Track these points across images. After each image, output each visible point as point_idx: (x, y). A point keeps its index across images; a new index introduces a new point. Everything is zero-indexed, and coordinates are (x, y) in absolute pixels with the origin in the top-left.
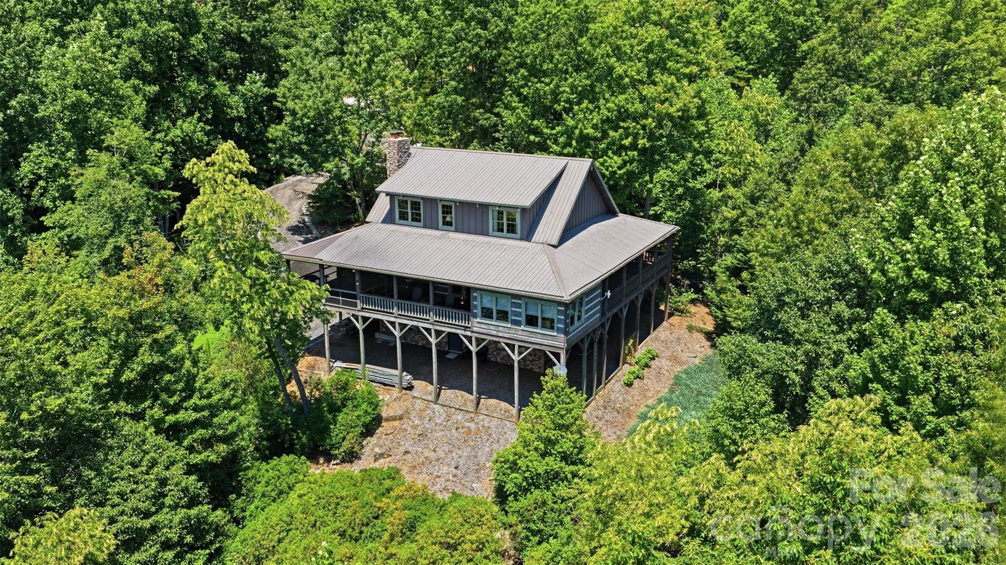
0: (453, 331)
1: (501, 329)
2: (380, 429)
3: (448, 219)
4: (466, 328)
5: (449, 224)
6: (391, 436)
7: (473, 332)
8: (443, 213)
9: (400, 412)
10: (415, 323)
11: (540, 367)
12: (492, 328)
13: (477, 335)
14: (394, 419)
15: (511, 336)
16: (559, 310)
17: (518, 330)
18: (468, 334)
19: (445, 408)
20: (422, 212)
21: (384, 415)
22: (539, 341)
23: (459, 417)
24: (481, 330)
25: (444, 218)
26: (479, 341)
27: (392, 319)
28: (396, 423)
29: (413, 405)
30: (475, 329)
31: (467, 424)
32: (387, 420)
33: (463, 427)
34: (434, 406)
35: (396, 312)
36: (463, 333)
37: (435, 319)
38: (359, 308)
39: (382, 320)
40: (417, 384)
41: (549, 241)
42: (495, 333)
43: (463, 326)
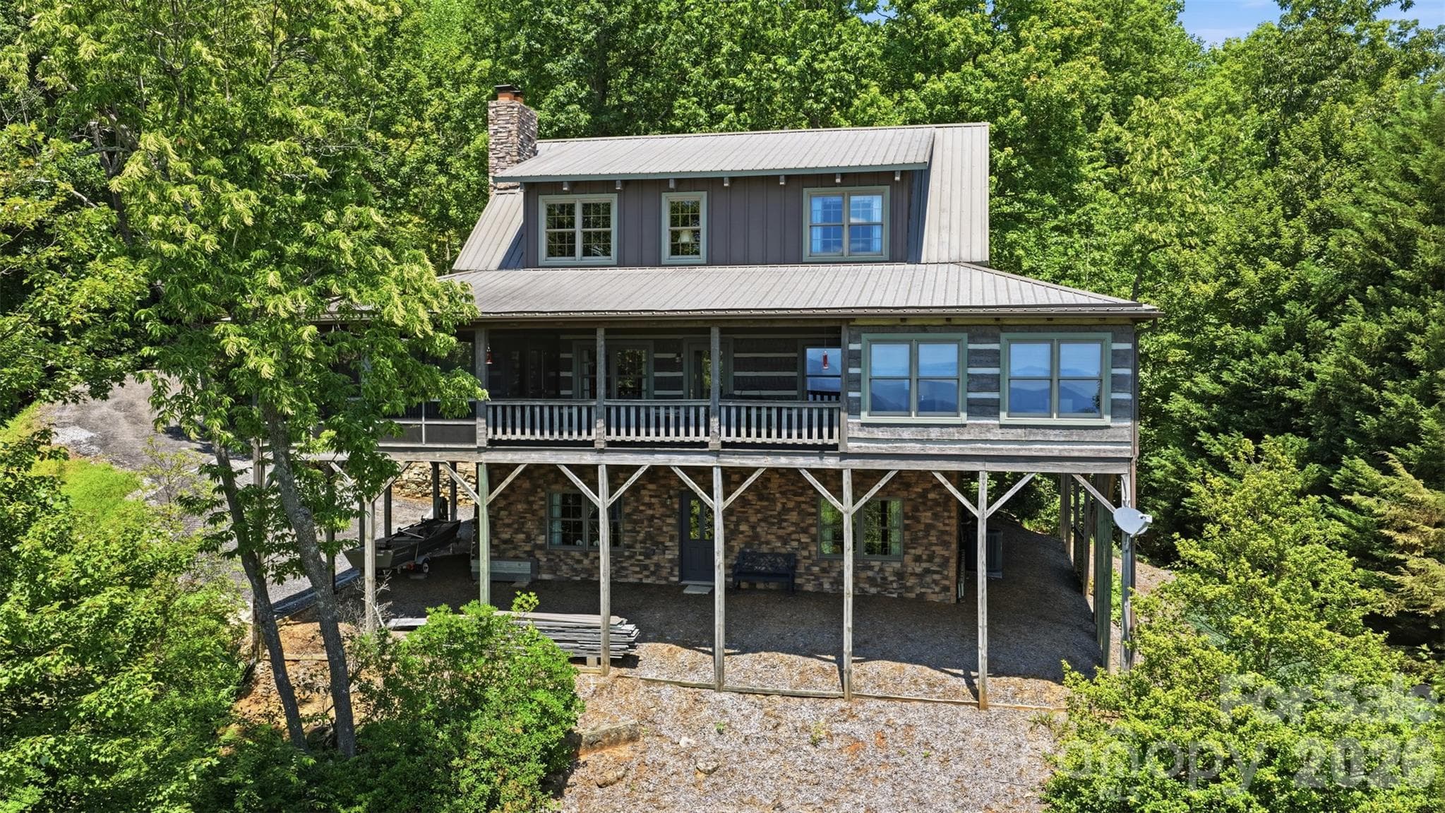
0: (783, 462)
1: (934, 434)
2: (580, 772)
3: (685, 238)
4: (822, 450)
5: (692, 250)
6: (620, 786)
7: (845, 456)
8: (674, 222)
9: (626, 722)
10: (660, 459)
11: (946, 589)
12: (906, 434)
13: (858, 464)
14: (612, 739)
15: (967, 449)
16: (1116, 353)
17: (988, 428)
18: (831, 463)
19: (751, 698)
20: (614, 227)
21: (584, 729)
22: (1056, 450)
23: (805, 711)
24: (873, 448)
25: (675, 235)
26: (863, 479)
27: (588, 458)
28: (624, 751)
29: (656, 700)
30: (852, 447)
31: (839, 728)
32: (593, 745)
33: (830, 737)
34: (718, 696)
35: (598, 433)
36: (815, 462)
37: (724, 438)
38: (481, 441)
39: (554, 468)
40: (643, 650)
41: (966, 257)
42: (915, 448)
43: (814, 447)
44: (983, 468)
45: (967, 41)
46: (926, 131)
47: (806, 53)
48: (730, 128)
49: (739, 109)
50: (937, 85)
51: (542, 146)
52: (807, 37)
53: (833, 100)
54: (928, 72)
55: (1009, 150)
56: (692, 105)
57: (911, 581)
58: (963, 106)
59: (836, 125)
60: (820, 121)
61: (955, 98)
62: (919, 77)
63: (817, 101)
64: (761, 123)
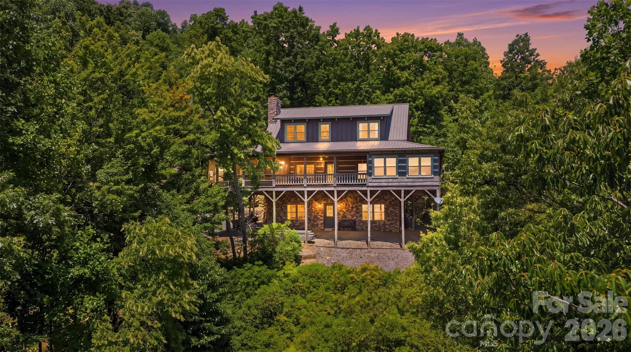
0: (352, 188)
1: (390, 180)
3: (325, 134)
4: (362, 185)
7: (368, 187)
9: (312, 253)
10: (321, 189)
13: (371, 189)
14: (310, 257)
15: (398, 184)
16: (434, 160)
17: (403, 179)
18: (364, 188)
19: (345, 249)
20: (305, 131)
22: (420, 184)
23: (358, 251)
24: (375, 184)
25: (322, 134)
26: (373, 192)
27: (302, 189)
28: (312, 260)
31: (367, 254)
32: (305, 258)
34: (336, 249)
35: (305, 183)
36: (361, 189)
37: (337, 183)
38: (274, 185)
39: (293, 192)
40: (316, 240)
41: (400, 139)
42: (385, 184)
43: (360, 184)
44: (403, 189)
45: (407, 78)
46: (391, 106)
47: (357, 82)
48: (333, 105)
49: (336, 99)
50: (397, 91)
51: (282, 110)
52: (357, 77)
53: (365, 96)
54: (394, 88)
55: (419, 112)
56: (322, 98)
57: (387, 226)
58: (405, 98)
59: (366, 104)
60: (361, 103)
61: (402, 95)
62: (392, 89)
63: (361, 96)
64: (344, 104)
